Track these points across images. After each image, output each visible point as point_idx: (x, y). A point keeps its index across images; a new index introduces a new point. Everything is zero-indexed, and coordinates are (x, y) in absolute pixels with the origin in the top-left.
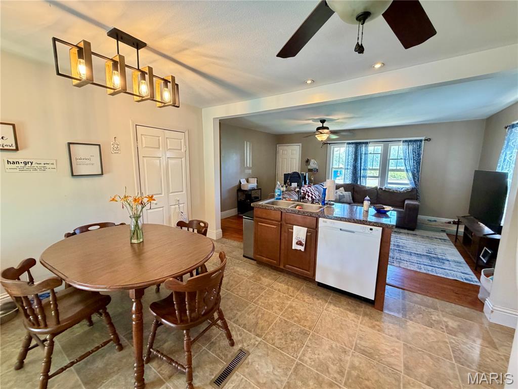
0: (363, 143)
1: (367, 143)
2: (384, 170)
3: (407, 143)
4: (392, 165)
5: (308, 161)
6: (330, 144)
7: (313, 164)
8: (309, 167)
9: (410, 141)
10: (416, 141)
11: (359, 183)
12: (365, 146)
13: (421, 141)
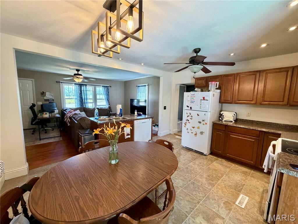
0: (84, 85)
1: (86, 85)
2: (95, 99)
3: (104, 87)
4: (98, 97)
5: (43, 94)
6: (61, 82)
7: (48, 96)
8: (45, 98)
9: (105, 86)
10: (106, 86)
11: (84, 107)
12: (86, 87)
13: (108, 87)
